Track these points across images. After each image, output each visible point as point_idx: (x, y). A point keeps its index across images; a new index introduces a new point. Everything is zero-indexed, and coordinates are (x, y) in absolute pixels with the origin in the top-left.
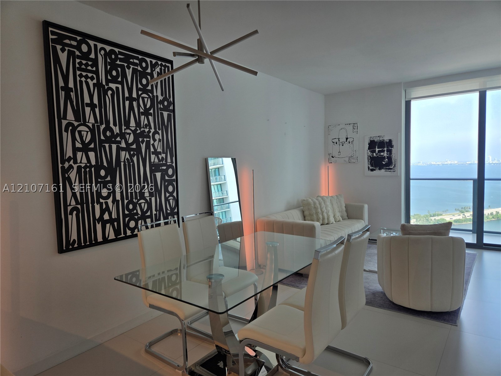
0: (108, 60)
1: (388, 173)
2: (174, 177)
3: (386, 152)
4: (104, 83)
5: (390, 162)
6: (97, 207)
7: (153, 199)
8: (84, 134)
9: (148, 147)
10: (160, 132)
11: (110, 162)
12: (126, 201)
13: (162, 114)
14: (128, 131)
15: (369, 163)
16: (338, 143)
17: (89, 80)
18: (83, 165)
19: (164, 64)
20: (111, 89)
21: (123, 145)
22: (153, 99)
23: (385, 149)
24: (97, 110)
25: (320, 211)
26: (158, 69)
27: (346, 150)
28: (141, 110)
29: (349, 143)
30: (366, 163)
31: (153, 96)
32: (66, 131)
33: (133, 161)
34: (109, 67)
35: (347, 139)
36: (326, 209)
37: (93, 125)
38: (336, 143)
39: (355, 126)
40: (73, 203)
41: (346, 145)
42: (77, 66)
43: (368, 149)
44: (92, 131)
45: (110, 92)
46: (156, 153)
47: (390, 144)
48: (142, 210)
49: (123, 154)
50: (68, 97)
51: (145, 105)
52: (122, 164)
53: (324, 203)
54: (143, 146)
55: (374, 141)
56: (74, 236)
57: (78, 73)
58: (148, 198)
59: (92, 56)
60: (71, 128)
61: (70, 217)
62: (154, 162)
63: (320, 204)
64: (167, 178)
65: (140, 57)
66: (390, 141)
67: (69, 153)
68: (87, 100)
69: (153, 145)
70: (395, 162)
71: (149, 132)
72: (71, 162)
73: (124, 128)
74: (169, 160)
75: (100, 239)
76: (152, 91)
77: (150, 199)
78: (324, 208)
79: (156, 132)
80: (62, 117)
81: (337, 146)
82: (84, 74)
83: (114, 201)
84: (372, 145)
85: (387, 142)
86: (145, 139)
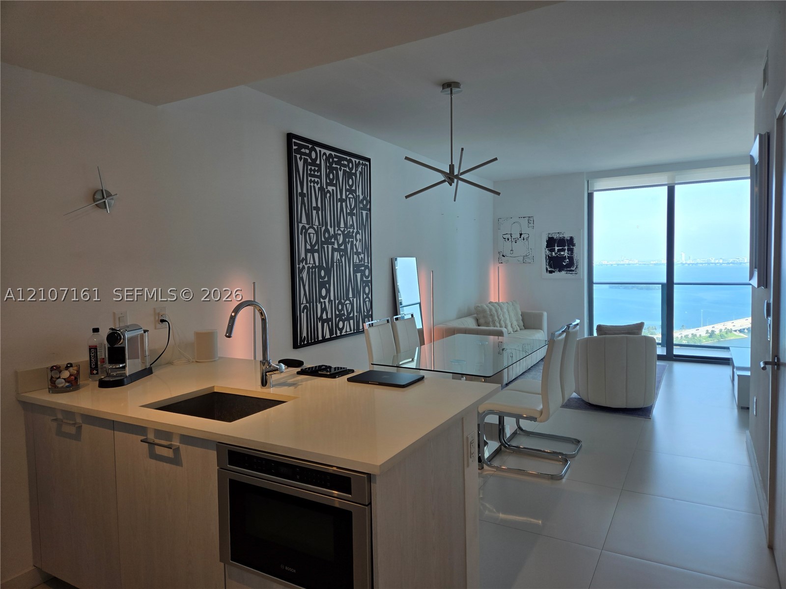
0: (328, 165)
1: (569, 276)
2: (370, 279)
3: (566, 251)
4: (325, 187)
5: (571, 263)
6: (319, 306)
7: (355, 299)
8: (312, 235)
9: (352, 248)
10: (360, 231)
11: (327, 263)
12: (337, 302)
13: (362, 213)
14: (339, 232)
15: (547, 264)
16: (510, 240)
17: (316, 185)
18: (311, 266)
19: (364, 162)
20: (328, 191)
21: (336, 246)
22: (356, 198)
23: (566, 248)
24: (320, 212)
25: (497, 319)
26: (360, 169)
27: (520, 248)
28: (348, 211)
29: (524, 240)
30: (543, 264)
31: (356, 195)
32: (301, 234)
33: (342, 262)
34: (328, 170)
35: (521, 234)
36: (503, 317)
37: (318, 227)
38: (508, 240)
39: (530, 219)
40: (305, 302)
41: (520, 241)
42: (309, 172)
43: (547, 247)
44: (317, 232)
45: (328, 195)
46: (358, 254)
47: (571, 242)
48: (347, 311)
49: (336, 253)
50: (303, 202)
51: (351, 206)
52: (335, 264)
53: (501, 309)
54: (349, 246)
55: (552, 238)
56: (305, 334)
57: (309, 178)
58: (351, 299)
59: (318, 162)
60: (304, 231)
61: (302, 314)
62: (356, 262)
63: (497, 311)
64: (365, 279)
65: (348, 158)
66: (572, 238)
67: (303, 255)
68: (314, 205)
69: (356, 245)
70: (577, 262)
71: (353, 232)
72: (304, 264)
73: (337, 229)
74: (366, 261)
75: (320, 338)
76: (355, 191)
77: (353, 300)
78: (501, 316)
79: (358, 233)
80: (299, 221)
81: (509, 243)
82: (313, 179)
83: (330, 301)
84: (551, 242)
85: (567, 240)
86: (350, 240)
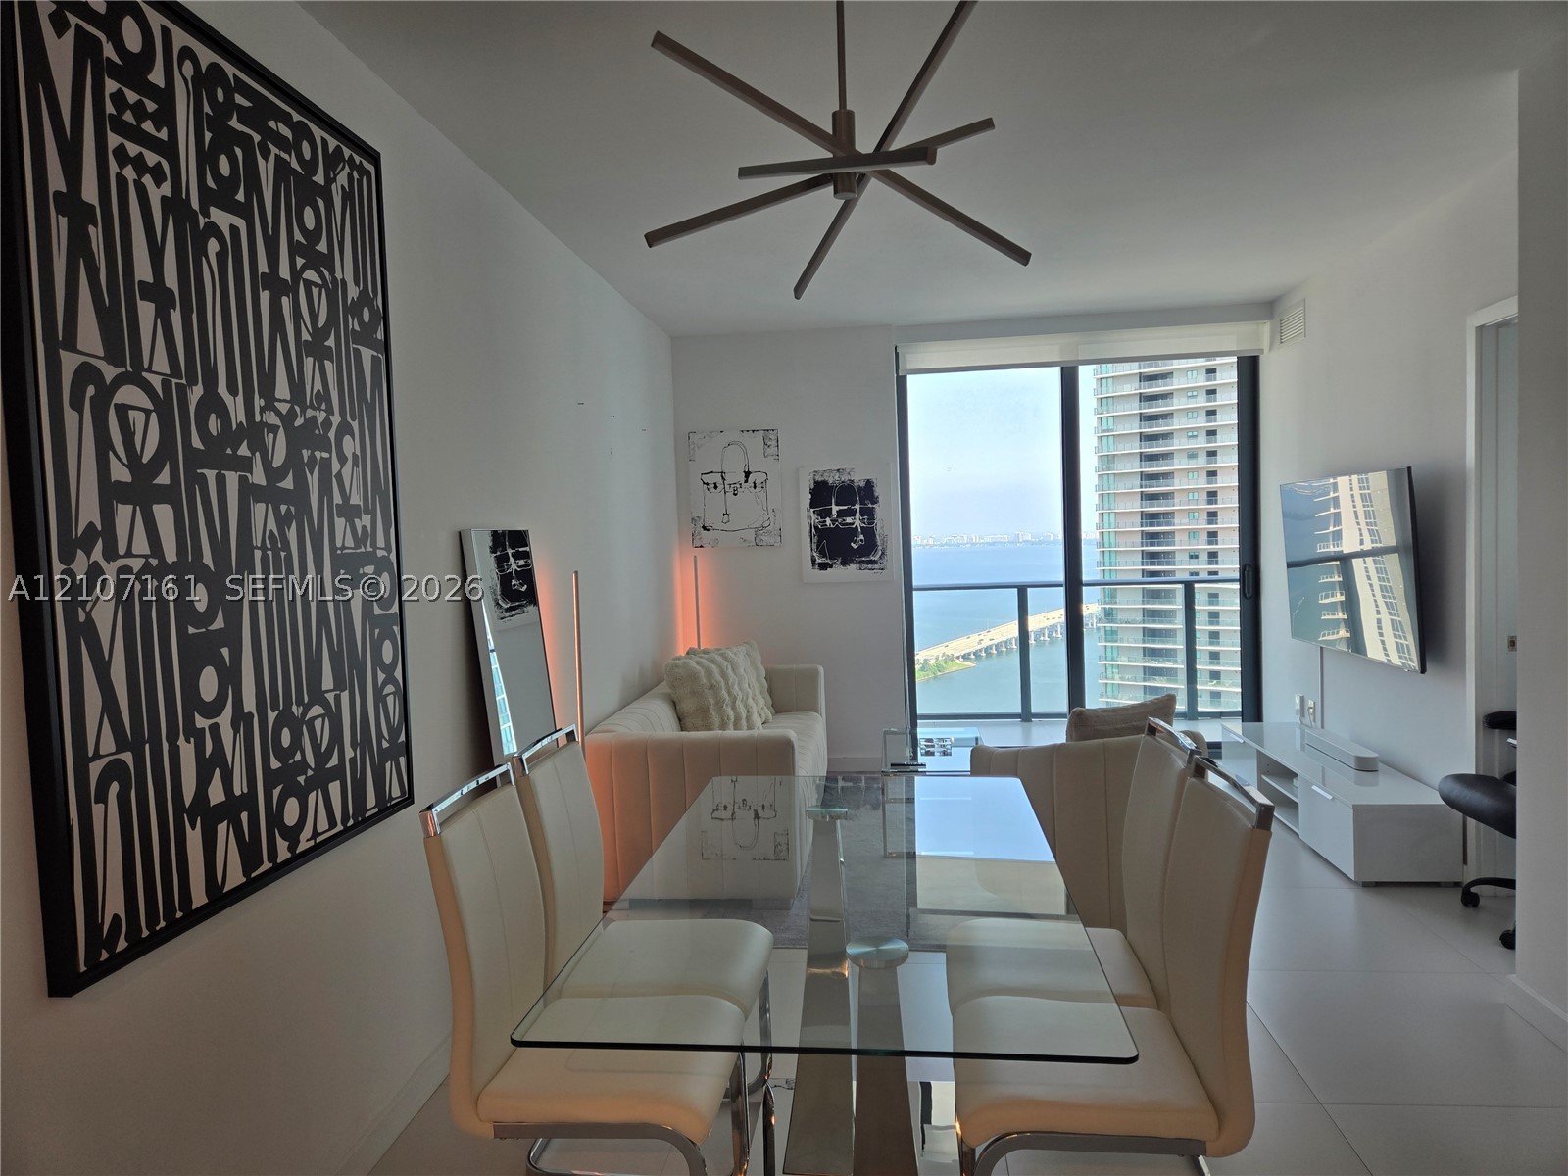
0: (207, 109)
1: (866, 575)
2: (395, 608)
3: (858, 515)
4: (195, 204)
5: (870, 545)
6: (187, 750)
7: (345, 696)
8: (136, 418)
9: (325, 490)
10: (355, 425)
11: (220, 551)
12: (272, 716)
13: (357, 353)
14: (271, 418)
15: (815, 547)
16: (720, 487)
17: (147, 180)
18: (137, 564)
19: (357, 159)
20: (213, 230)
21: (258, 477)
22: (334, 290)
23: (857, 507)
24: (176, 316)
25: (726, 695)
26: (342, 179)
27: (747, 507)
28: (306, 336)
29: (755, 487)
30: (806, 548)
31: (334, 279)
32: (77, 404)
33: (286, 546)
34: (208, 136)
35: (747, 474)
36: (741, 689)
37: (166, 384)
38: (716, 487)
39: (770, 438)
40: (108, 744)
41: (746, 491)
42: (110, 109)
43: (811, 507)
44: (162, 406)
45: (213, 246)
46: (349, 512)
47: (868, 492)
48: (316, 745)
49: (259, 510)
50: (79, 246)
51: (314, 317)
52: (258, 554)
53: (733, 670)
54: (313, 480)
55: (825, 483)
56: (114, 904)
57: (113, 140)
58: (330, 697)
59: (157, 77)
60: (91, 390)
61: (97, 809)
62: (343, 547)
63: (723, 674)
64: (378, 611)
65: (296, 117)
66: (869, 484)
67: (89, 512)
68: (143, 272)
69: (339, 476)
70: (883, 542)
71: (327, 424)
72: (97, 553)
73: (259, 402)
74: (381, 543)
75: (199, 898)
76: (327, 261)
77: (338, 698)
78: (736, 687)
79: (344, 429)
80: (60, 339)
81: (718, 495)
82: (133, 149)
83: (240, 719)
84: (821, 494)
85: (859, 488)
86: (318, 454)
